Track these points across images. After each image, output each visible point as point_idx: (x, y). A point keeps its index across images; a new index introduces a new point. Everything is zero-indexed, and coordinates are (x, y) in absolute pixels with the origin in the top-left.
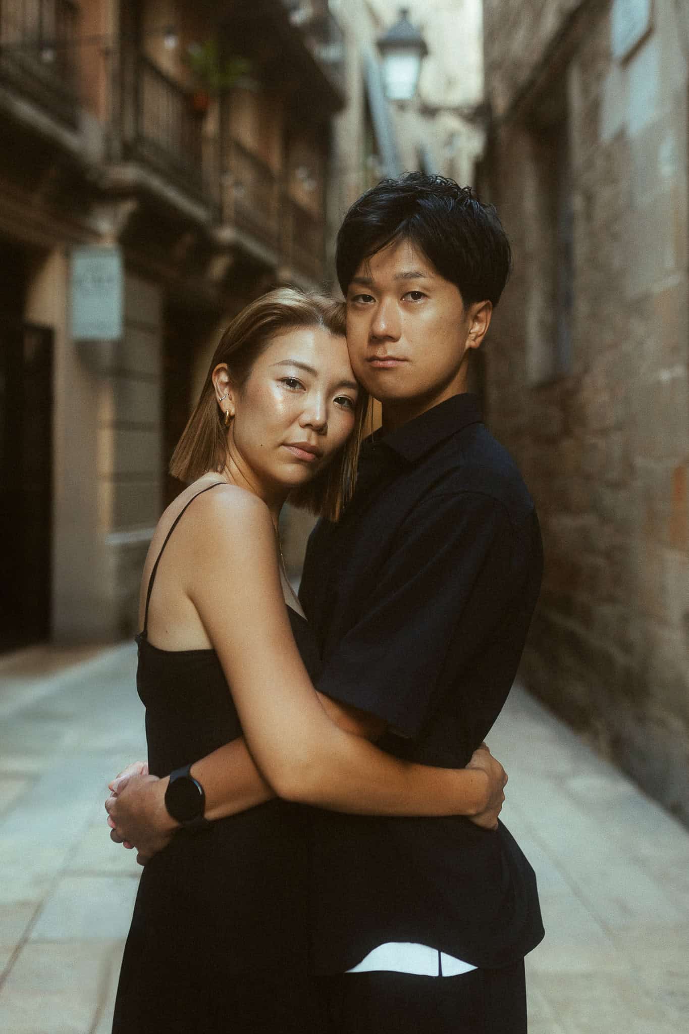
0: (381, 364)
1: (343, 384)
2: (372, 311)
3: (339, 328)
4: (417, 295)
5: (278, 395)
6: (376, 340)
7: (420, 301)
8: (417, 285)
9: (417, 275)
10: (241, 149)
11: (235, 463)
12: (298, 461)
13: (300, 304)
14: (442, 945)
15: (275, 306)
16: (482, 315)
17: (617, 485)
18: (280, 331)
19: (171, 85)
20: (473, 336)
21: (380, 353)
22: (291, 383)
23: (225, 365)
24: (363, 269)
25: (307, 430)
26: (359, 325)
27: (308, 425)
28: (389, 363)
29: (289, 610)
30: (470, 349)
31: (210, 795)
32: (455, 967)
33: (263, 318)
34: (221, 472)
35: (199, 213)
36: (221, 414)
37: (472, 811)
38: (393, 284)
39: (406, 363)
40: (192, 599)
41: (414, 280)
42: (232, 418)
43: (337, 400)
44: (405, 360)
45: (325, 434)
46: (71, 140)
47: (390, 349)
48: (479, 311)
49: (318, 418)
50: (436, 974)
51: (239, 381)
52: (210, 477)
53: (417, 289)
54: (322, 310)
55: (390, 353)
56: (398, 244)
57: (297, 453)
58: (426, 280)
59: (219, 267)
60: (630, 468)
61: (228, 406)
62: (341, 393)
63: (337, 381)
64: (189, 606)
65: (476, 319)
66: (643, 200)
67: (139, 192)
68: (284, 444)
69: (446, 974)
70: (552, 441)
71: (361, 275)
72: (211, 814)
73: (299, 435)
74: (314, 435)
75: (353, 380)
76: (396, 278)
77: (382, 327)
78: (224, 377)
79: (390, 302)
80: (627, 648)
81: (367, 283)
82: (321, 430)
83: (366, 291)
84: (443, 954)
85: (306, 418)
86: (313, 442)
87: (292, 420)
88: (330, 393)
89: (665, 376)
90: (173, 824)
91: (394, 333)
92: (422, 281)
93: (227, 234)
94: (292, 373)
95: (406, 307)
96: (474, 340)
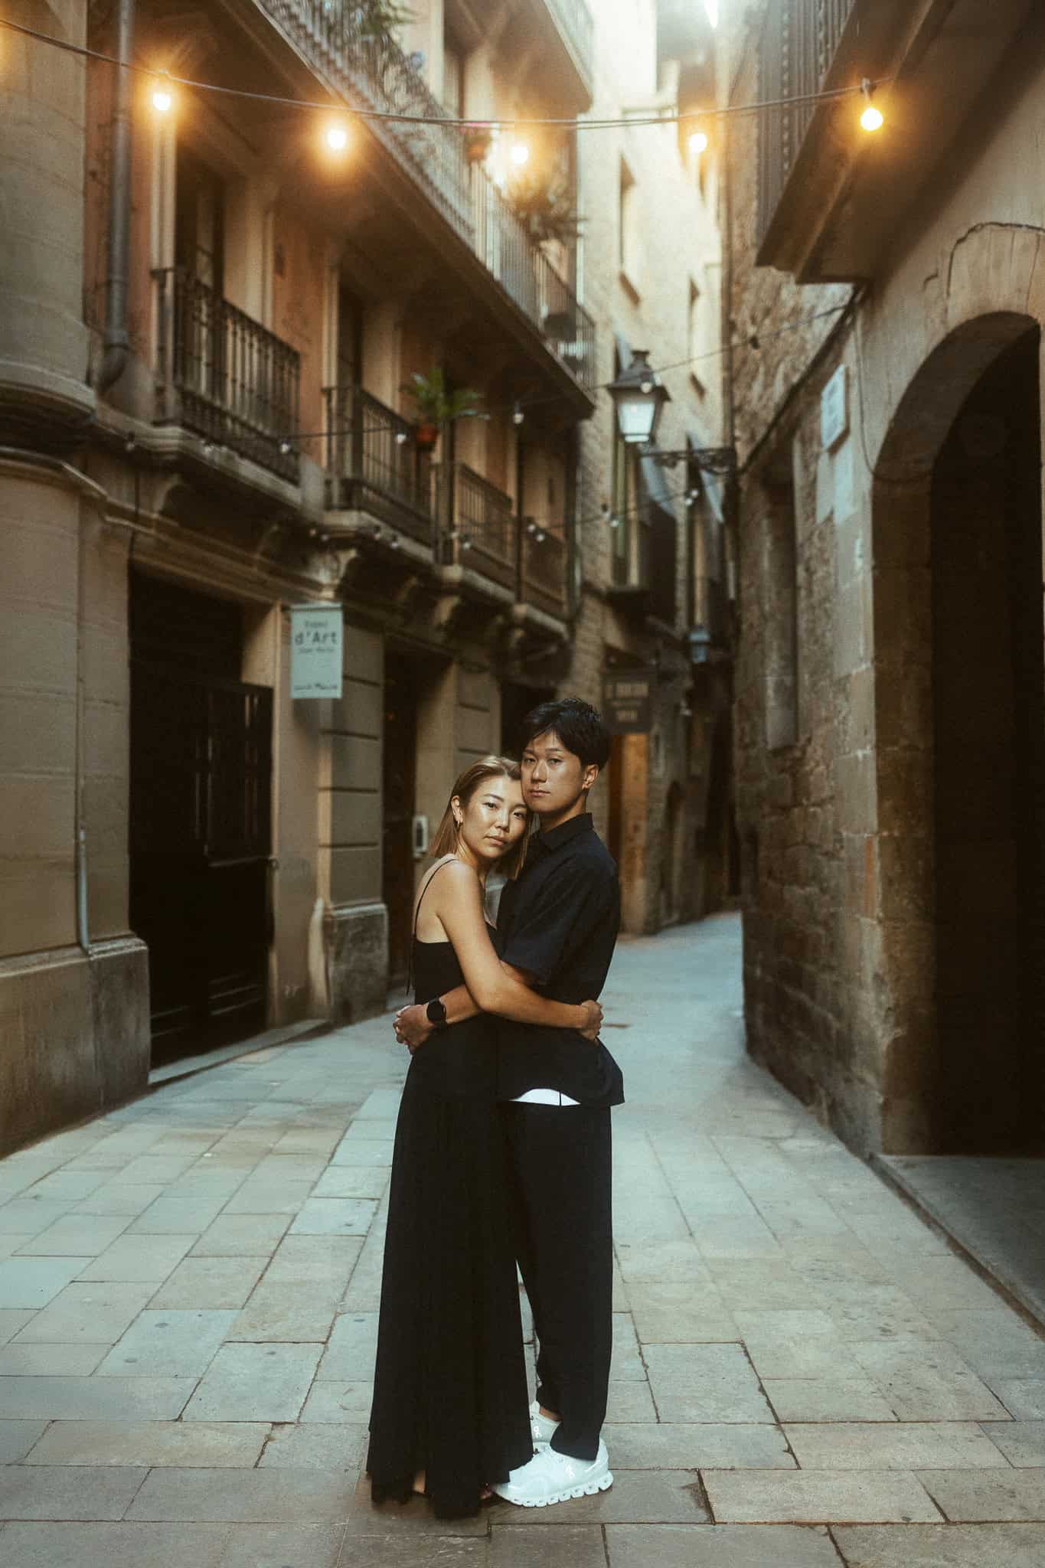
0: (535, 794)
1: (518, 806)
2: (533, 766)
3: (516, 776)
4: (556, 761)
5: (484, 811)
6: (534, 781)
7: (558, 763)
8: (557, 755)
9: (557, 750)
10: (469, 474)
11: (462, 848)
12: (495, 845)
13: (495, 765)
14: (562, 1090)
15: (483, 766)
16: (592, 772)
17: (830, 855)
18: (485, 779)
19: (396, 422)
20: (587, 782)
21: (535, 788)
22: (491, 805)
23: (457, 797)
24: (530, 744)
25: (499, 829)
26: (527, 773)
27: (499, 827)
28: (540, 794)
29: (487, 923)
30: (585, 788)
31: (448, 1011)
32: (568, 1101)
33: (478, 771)
34: (455, 853)
35: (426, 554)
36: (456, 822)
37: (579, 1026)
38: (545, 754)
39: (548, 795)
40: (439, 916)
41: (555, 752)
42: (461, 824)
43: (515, 814)
44: (548, 793)
45: (508, 832)
46: (291, 493)
47: (541, 786)
48: (591, 770)
49: (504, 823)
50: (558, 1104)
51: (465, 805)
52: (449, 856)
53: (556, 757)
54: (508, 767)
55: (540, 789)
56: (548, 734)
57: (494, 841)
58: (560, 753)
59: (445, 609)
60: (840, 840)
61: (459, 818)
62: (517, 810)
63: (514, 804)
64: (437, 921)
65: (589, 773)
66: (845, 587)
67: (360, 540)
68: (487, 837)
69: (563, 1104)
70: (785, 809)
71: (529, 748)
72: (449, 1021)
73: (494, 832)
74: (502, 832)
75: (523, 803)
76: (546, 750)
77: (537, 775)
78: (457, 803)
79: (543, 762)
80: (839, 1015)
81: (532, 753)
82: (506, 829)
83: (532, 757)
84: (562, 1095)
85: (498, 824)
86: (502, 836)
87: (491, 824)
88: (510, 811)
89: (860, 754)
90: (431, 1025)
91: (542, 779)
92: (559, 753)
93: (454, 572)
94: (491, 800)
95: (550, 765)
96: (587, 785)
